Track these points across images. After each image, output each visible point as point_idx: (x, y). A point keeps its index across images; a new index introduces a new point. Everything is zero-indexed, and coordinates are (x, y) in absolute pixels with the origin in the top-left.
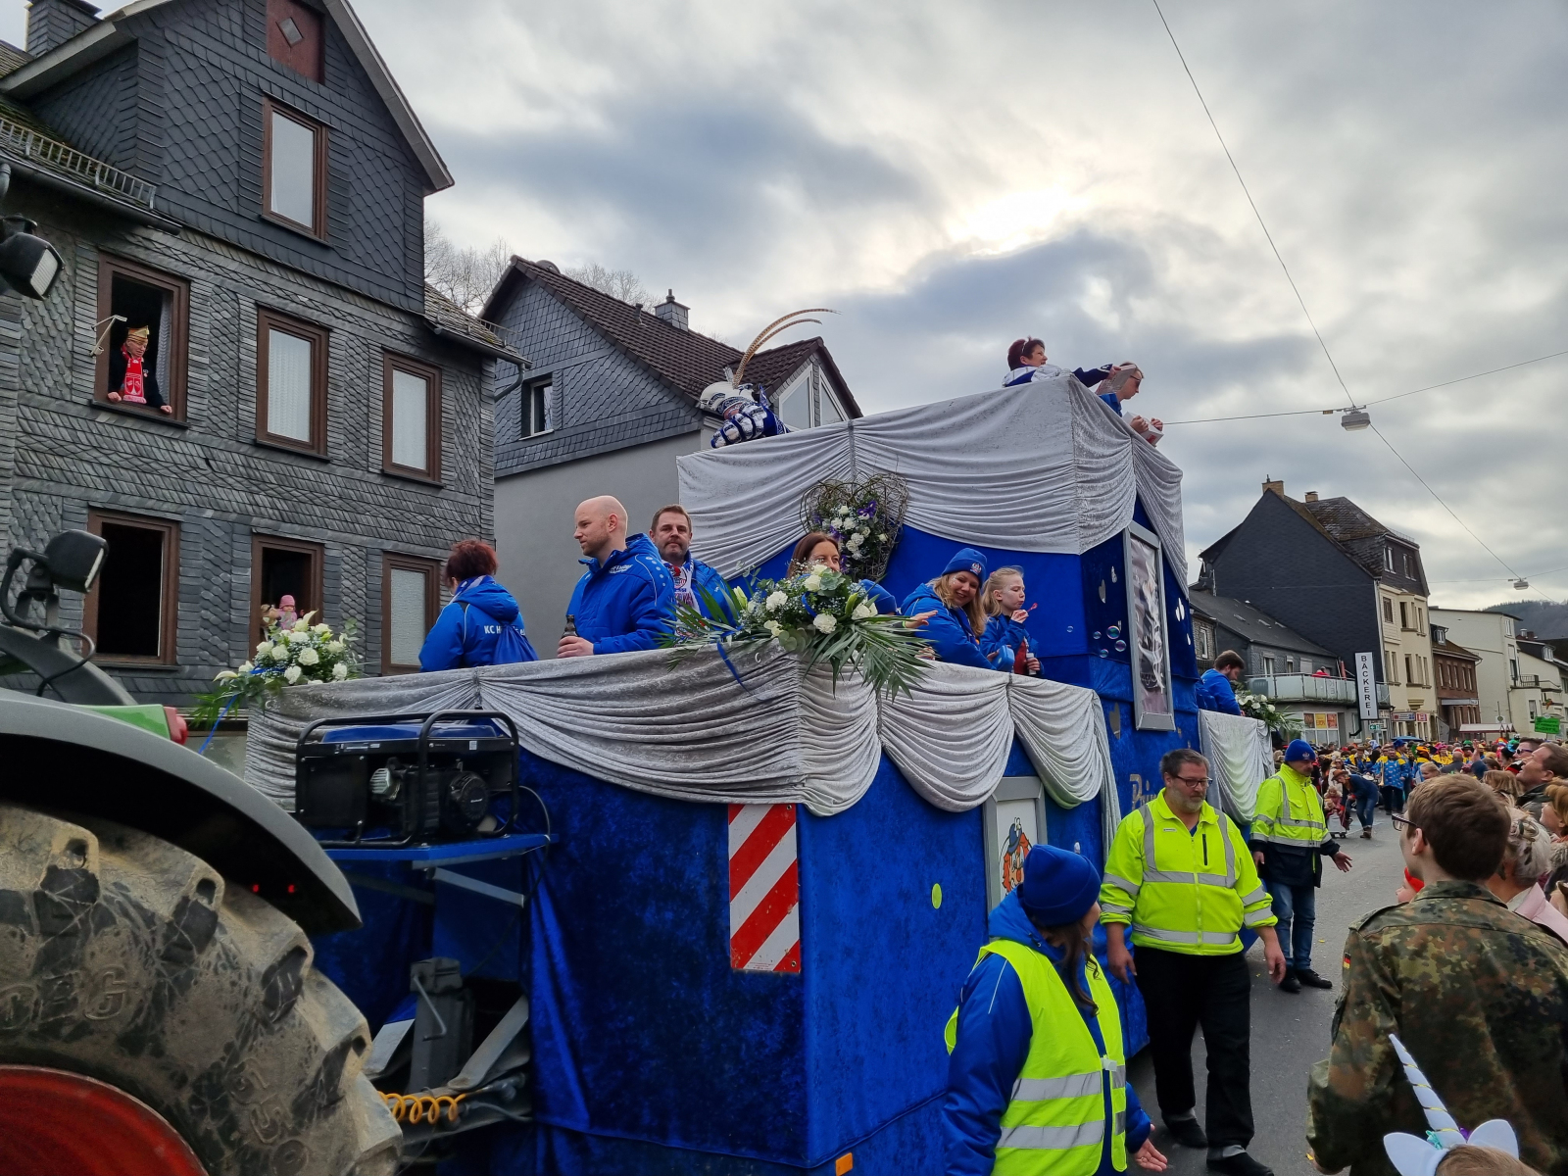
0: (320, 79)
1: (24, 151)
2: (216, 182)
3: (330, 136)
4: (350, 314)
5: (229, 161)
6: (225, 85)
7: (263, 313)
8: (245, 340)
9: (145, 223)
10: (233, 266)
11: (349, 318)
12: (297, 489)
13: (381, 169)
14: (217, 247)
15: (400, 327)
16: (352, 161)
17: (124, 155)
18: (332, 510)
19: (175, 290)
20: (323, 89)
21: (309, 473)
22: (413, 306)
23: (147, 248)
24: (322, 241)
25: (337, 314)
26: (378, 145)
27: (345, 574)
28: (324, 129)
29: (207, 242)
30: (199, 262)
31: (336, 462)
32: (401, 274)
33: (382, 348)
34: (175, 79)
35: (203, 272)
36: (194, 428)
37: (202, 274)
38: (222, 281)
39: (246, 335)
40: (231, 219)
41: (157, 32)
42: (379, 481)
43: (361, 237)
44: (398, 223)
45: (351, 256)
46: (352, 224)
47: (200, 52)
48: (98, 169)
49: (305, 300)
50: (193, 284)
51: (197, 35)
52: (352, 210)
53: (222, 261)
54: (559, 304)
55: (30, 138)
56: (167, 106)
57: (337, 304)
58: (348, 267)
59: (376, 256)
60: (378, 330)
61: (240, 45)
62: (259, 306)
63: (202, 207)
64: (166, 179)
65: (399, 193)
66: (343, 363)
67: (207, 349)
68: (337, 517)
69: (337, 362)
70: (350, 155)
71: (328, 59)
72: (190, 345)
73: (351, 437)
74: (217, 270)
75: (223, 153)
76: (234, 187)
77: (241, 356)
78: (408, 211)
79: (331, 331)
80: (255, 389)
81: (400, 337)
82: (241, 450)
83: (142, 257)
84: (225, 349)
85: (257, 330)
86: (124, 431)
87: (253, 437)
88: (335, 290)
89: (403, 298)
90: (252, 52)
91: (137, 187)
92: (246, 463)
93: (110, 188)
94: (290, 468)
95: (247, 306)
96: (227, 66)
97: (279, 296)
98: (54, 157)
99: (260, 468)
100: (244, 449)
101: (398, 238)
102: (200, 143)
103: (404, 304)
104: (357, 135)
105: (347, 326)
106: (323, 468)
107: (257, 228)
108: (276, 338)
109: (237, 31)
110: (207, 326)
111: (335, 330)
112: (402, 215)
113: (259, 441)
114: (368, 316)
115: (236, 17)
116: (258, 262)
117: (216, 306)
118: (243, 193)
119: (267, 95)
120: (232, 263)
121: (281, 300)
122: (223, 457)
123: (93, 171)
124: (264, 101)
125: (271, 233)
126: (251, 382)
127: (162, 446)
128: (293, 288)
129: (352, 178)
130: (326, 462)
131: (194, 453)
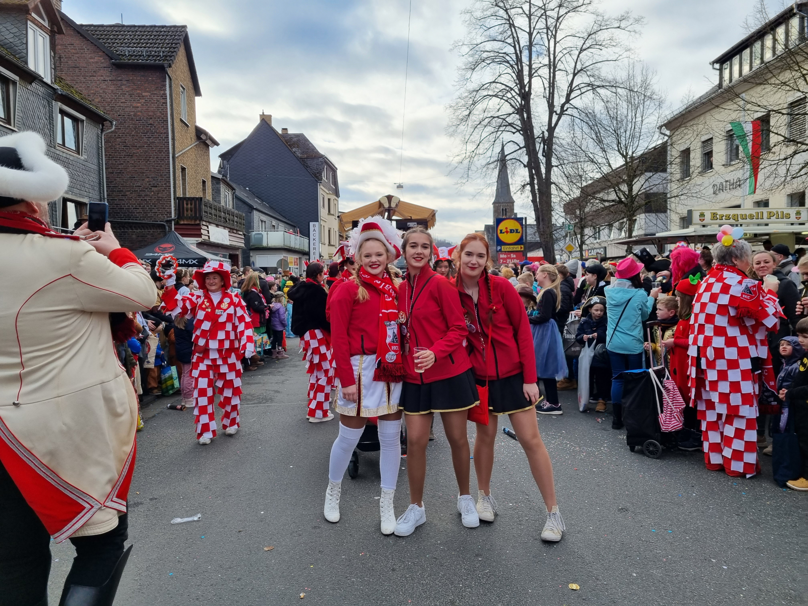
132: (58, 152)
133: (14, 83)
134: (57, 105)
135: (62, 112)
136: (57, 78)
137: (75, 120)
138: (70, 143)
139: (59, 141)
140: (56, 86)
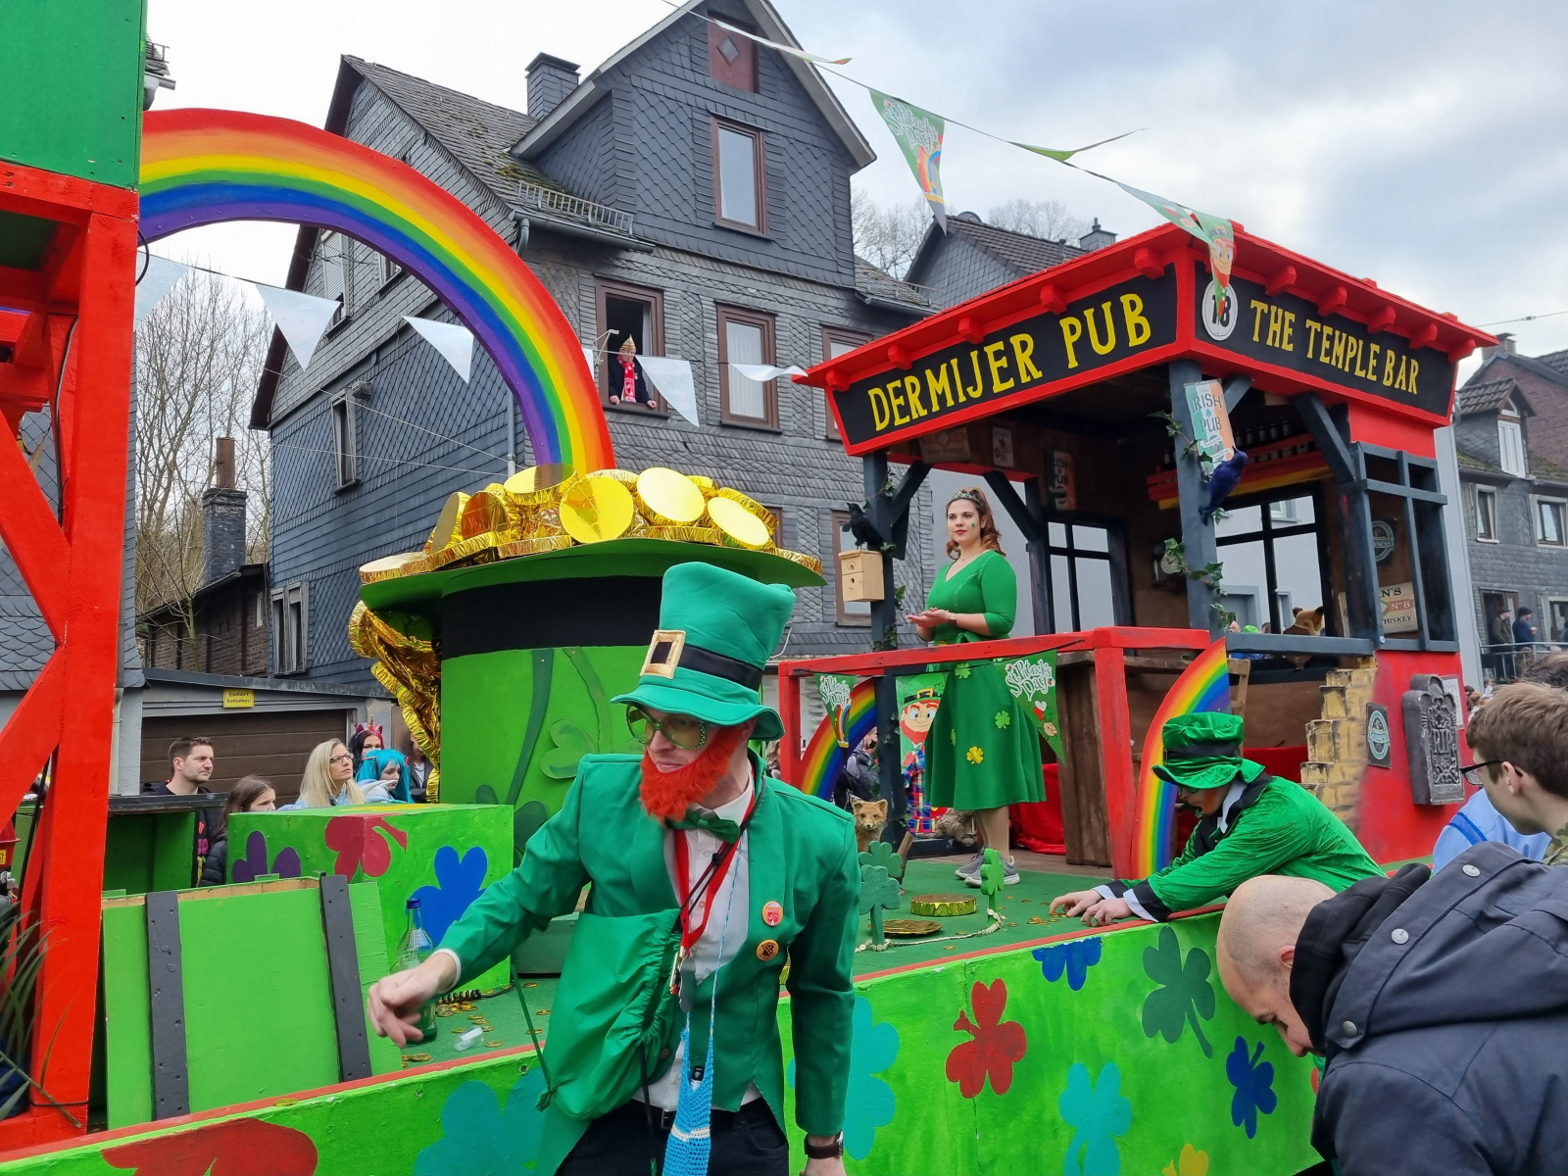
0: (756, 89)
1: (537, 205)
2: (677, 200)
3: (767, 140)
4: (791, 298)
5: (687, 180)
6: (680, 114)
7: (721, 308)
8: (708, 335)
9: (627, 248)
10: (695, 272)
11: (791, 302)
12: (757, 461)
13: (810, 159)
14: (682, 258)
15: (833, 303)
16: (785, 158)
17: (608, 192)
18: (787, 477)
19: (652, 300)
20: (759, 98)
21: (764, 445)
22: (845, 281)
23: (629, 269)
24: (764, 236)
25: (780, 299)
26: (807, 138)
27: (800, 533)
28: (761, 133)
29: (674, 254)
30: (670, 274)
31: (787, 433)
32: (833, 253)
33: (820, 324)
34: (641, 118)
35: (672, 281)
36: (674, 417)
37: (672, 283)
38: (688, 287)
39: (708, 330)
40: (692, 231)
41: (626, 81)
42: (825, 446)
43: (797, 226)
44: (827, 205)
45: (790, 245)
46: (788, 215)
47: (658, 89)
48: (590, 209)
49: (754, 291)
50: (665, 293)
51: (655, 76)
52: (788, 203)
53: (686, 269)
54: (980, 254)
55: (541, 193)
56: (636, 142)
57: (780, 290)
58: (787, 255)
59: (811, 240)
60: (816, 308)
61: (690, 76)
62: (717, 303)
63: (669, 225)
64: (640, 206)
65: (827, 178)
66: (788, 343)
67: (679, 348)
68: (791, 483)
69: (784, 343)
70: (784, 152)
71: (761, 69)
72: (667, 346)
73: (799, 409)
74: (683, 277)
75: (682, 174)
76: (691, 201)
77: (706, 349)
78: (836, 194)
79: (776, 315)
80: (718, 377)
81: (835, 312)
82: (711, 432)
83: (626, 276)
84: (693, 345)
85: (717, 325)
86: (622, 426)
87: (719, 419)
88: (778, 278)
89: (836, 276)
90: (699, 79)
91: (619, 218)
92: (715, 443)
93: (599, 223)
94: (750, 443)
95: (708, 305)
96: (681, 97)
97: (733, 292)
98: (558, 204)
99: (726, 445)
100: (713, 430)
101: (829, 221)
102: (663, 169)
103: (838, 280)
104: (789, 133)
105: (790, 310)
106: (778, 440)
107: (712, 235)
108: (732, 328)
109: (687, 63)
110: (678, 327)
111: (780, 314)
112: (831, 198)
113: (725, 421)
114: (807, 297)
115: (685, 51)
116: (715, 264)
117: (684, 309)
118: (700, 206)
119: (713, 115)
120: (695, 269)
121: (734, 295)
122: (697, 440)
123: (586, 211)
124: (712, 120)
125: (722, 237)
126: (715, 371)
127: (650, 435)
128: (744, 282)
129: (787, 173)
130: (779, 434)
131: (675, 439)
132: (1539, 551)
133: (1492, 494)
134: (1534, 498)
135: (1541, 503)
136: (1530, 469)
137: (1555, 506)
138: (1552, 535)
139: (1540, 537)
140: (1532, 477)
